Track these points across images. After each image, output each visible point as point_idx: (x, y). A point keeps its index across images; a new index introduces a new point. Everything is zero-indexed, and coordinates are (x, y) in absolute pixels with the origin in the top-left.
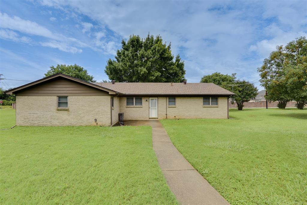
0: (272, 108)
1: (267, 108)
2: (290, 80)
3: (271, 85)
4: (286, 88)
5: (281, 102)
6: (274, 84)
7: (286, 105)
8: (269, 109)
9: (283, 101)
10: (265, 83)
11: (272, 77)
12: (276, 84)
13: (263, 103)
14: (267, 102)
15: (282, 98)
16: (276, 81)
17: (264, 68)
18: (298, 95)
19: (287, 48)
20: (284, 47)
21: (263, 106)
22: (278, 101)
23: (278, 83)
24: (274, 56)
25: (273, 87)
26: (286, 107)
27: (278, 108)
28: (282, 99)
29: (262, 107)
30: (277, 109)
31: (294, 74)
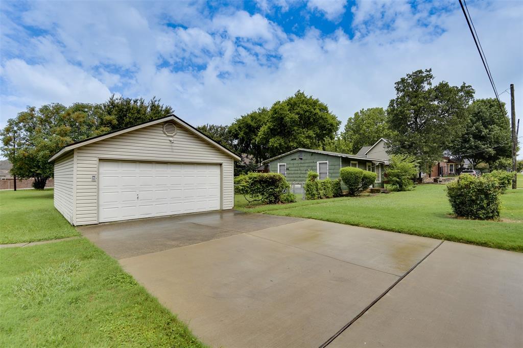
0: (25, 189)
1: (15, 190)
2: (41, 153)
3: (17, 156)
4: (38, 162)
5: (39, 180)
6: (21, 156)
7: (45, 183)
8: (18, 190)
9: (41, 177)
10: (9, 152)
11: (20, 145)
12: (24, 155)
13: (9, 181)
14: (15, 179)
15: (39, 173)
16: (24, 152)
17: (8, 130)
18: (50, 171)
19: (41, 111)
20: (37, 109)
21: (9, 186)
22: (33, 179)
23: (26, 154)
24: (23, 118)
25: (21, 159)
26: (45, 188)
27: (33, 188)
28: (38, 175)
29: (7, 188)
30: (32, 190)
31: (45, 146)
